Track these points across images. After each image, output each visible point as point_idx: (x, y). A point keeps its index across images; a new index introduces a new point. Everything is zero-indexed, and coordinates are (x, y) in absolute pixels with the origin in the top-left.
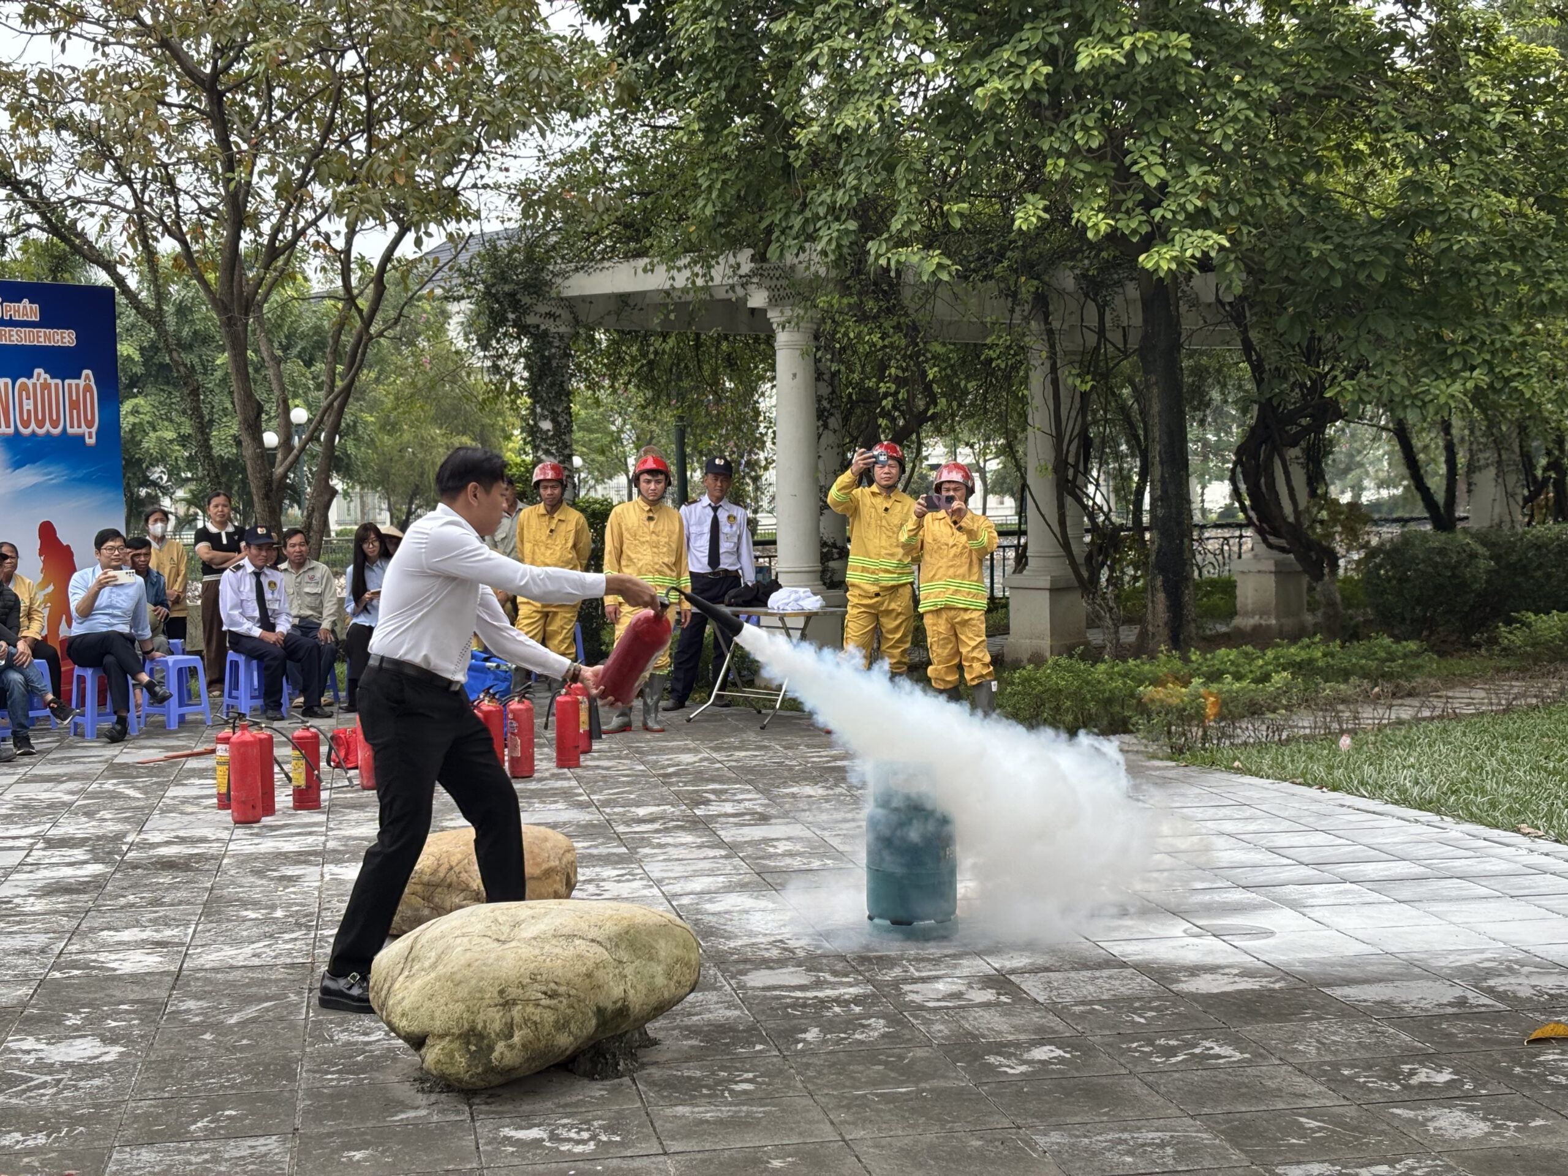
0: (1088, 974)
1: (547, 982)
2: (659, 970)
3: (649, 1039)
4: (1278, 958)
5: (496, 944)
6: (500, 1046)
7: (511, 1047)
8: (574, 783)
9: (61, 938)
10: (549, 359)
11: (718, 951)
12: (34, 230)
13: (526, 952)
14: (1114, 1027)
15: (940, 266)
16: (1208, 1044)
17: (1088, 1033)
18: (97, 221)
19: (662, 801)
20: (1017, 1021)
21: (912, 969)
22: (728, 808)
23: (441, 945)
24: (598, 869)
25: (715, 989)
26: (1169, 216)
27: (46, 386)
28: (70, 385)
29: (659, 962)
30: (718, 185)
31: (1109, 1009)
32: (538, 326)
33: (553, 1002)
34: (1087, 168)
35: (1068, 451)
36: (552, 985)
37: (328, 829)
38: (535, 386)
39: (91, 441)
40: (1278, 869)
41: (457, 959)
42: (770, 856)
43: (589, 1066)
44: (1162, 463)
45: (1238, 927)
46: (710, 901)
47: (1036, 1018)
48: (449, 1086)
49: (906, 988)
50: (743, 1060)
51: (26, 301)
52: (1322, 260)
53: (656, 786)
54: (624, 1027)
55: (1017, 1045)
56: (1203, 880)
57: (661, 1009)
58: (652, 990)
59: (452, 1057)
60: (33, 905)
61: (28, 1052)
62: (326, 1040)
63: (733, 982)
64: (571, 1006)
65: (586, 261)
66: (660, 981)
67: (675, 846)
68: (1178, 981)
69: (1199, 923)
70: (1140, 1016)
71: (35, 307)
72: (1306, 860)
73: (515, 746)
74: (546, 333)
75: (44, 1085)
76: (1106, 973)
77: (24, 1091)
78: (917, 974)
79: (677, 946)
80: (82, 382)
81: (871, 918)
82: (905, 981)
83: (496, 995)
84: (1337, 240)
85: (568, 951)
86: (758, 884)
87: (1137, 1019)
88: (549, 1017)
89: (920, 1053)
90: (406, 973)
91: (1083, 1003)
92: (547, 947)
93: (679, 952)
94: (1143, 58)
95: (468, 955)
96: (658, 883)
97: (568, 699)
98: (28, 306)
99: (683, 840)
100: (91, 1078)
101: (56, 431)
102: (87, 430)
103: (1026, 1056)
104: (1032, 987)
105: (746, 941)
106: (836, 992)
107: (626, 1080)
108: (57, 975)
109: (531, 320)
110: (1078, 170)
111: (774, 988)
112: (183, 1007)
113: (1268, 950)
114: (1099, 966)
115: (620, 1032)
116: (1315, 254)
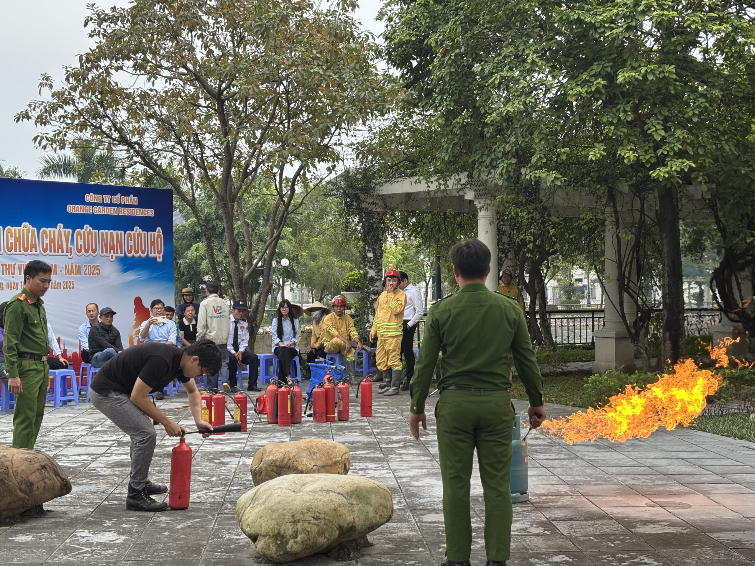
0: (592, 522)
1: (315, 512)
2: (371, 509)
3: (369, 543)
4: (687, 518)
5: (293, 493)
6: (291, 542)
7: (296, 542)
8: (367, 424)
9: (113, 487)
10: (372, 224)
11: (413, 504)
12: (138, 164)
13: (306, 497)
14: (599, 547)
15: (556, 178)
16: (642, 557)
17: (584, 550)
18: (167, 161)
20: (550, 543)
23: (268, 493)
24: (367, 464)
25: (407, 522)
26: (666, 153)
27: (139, 235)
28: (151, 235)
29: (371, 505)
31: (597, 539)
32: (367, 209)
33: (317, 522)
35: (625, 271)
36: (317, 514)
37: (248, 441)
38: (366, 236)
39: (160, 260)
40: (702, 476)
41: (275, 499)
43: (336, 554)
44: (669, 276)
45: (673, 503)
46: (416, 481)
47: (560, 542)
48: (269, 560)
50: (411, 555)
51: (132, 195)
52: (746, 176)
53: (405, 426)
54: (354, 536)
55: (547, 554)
56: (661, 480)
57: (372, 527)
58: (367, 518)
59: (269, 546)
60: (105, 471)
61: (83, 537)
62: (220, 537)
63: (416, 519)
64: (325, 524)
65: (390, 179)
66: (371, 514)
67: (407, 454)
68: (636, 527)
69: (655, 500)
70: (612, 543)
71: (136, 198)
72: (717, 472)
73: (340, 405)
74: (371, 211)
75: (86, 552)
76: (601, 522)
77: (77, 555)
79: (381, 498)
80: (156, 233)
83: (290, 517)
85: (325, 498)
87: (610, 544)
88: (315, 529)
90: (251, 505)
91: (585, 536)
92: (317, 496)
93: (382, 501)
94: (650, 77)
95: (280, 498)
96: (394, 471)
97: (366, 383)
98: (133, 198)
99: (411, 452)
100: (108, 550)
101: (144, 256)
102: (158, 255)
103: (550, 560)
104: (563, 528)
105: (429, 500)
107: (354, 562)
108: (107, 503)
109: (364, 205)
110: (621, 131)
111: (436, 522)
112: (159, 519)
113: (686, 514)
114: (599, 519)
115: (351, 539)
116: (743, 172)
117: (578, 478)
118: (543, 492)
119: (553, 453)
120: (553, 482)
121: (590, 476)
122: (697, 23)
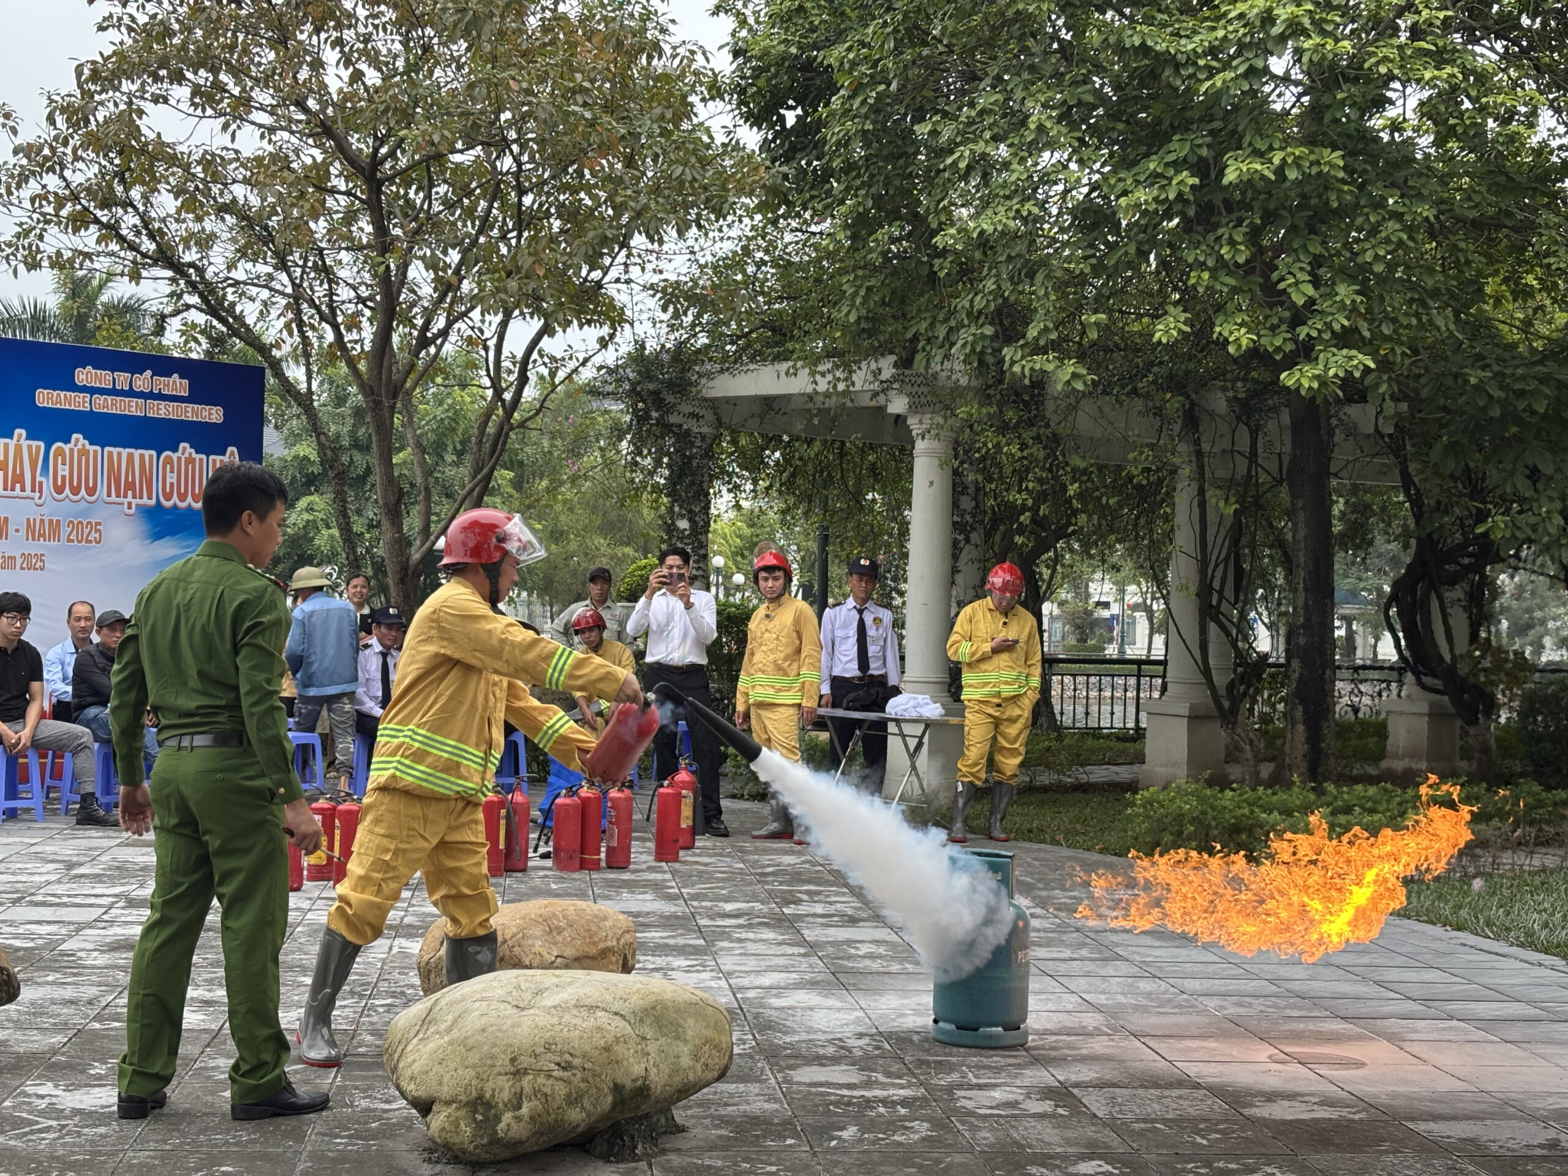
0: (1157, 1092)
1: (562, 1053)
2: (685, 1049)
3: (676, 1126)
4: (1363, 1089)
5: (515, 1011)
6: (507, 1117)
7: (518, 1119)
8: (668, 876)
9: (112, 992)
10: (691, 458)
11: (772, 1044)
12: (193, 310)
13: (543, 1020)
14: (1173, 1146)
15: (1075, 375)
16: (1269, 1169)
17: (1143, 1150)
18: (258, 306)
19: (754, 898)
20: (1069, 1134)
21: (970, 1075)
22: (819, 909)
23: (459, 1008)
24: (670, 959)
25: (760, 1081)
26: (1314, 334)
27: (190, 461)
29: (686, 1041)
30: (863, 292)
31: (1171, 1128)
32: (681, 426)
33: (566, 1074)
34: (1233, 282)
35: (1213, 577)
36: (567, 1057)
37: (410, 905)
38: (675, 484)
40: (1383, 1003)
41: (473, 1023)
42: (850, 957)
43: (605, 1147)
44: (1306, 590)
45: (1327, 1056)
46: (777, 996)
47: (1090, 1132)
48: (456, 1157)
49: (960, 1093)
50: (769, 1152)
51: (176, 375)
52: (1480, 388)
53: (751, 884)
54: (645, 1108)
55: (1065, 1157)
56: (1300, 1008)
57: (685, 1091)
58: (676, 1070)
59: (457, 1126)
60: (95, 959)
61: (42, 1097)
62: (347, 1106)
63: (779, 1076)
64: (585, 1080)
65: (730, 364)
66: (686, 1061)
67: (754, 941)
68: (1252, 1105)
69: (1287, 1049)
70: (1203, 1137)
71: (185, 382)
72: (1414, 995)
73: (612, 835)
74: (688, 433)
75: (48, 1129)
76: (1176, 1093)
77: (26, 1134)
78: (974, 1081)
79: (707, 1027)
81: (936, 1021)
82: (960, 1086)
83: (508, 1062)
84: (1496, 368)
85: (584, 1023)
86: (829, 983)
87: (1199, 1140)
88: (561, 1090)
89: (959, 1158)
90: (421, 1036)
91: (1144, 1121)
92: (567, 1017)
93: (708, 1033)
94: (1293, 174)
95: (484, 1019)
96: (728, 975)
97: (670, 791)
98: (178, 381)
99: (765, 937)
100: (97, 1126)
103: (1072, 1170)
104: (1096, 1103)
105: (804, 1036)
106: (885, 1093)
107: (643, 1165)
108: (97, 1026)
109: (674, 419)
111: (821, 1085)
112: (212, 1064)
113: (1355, 1081)
114: (1170, 1085)
115: (640, 1113)
116: (1473, 381)
117: (1121, 999)
118: (1049, 1026)
119: (1066, 946)
120: (1070, 1007)
121: (1148, 995)
122: (1392, 61)
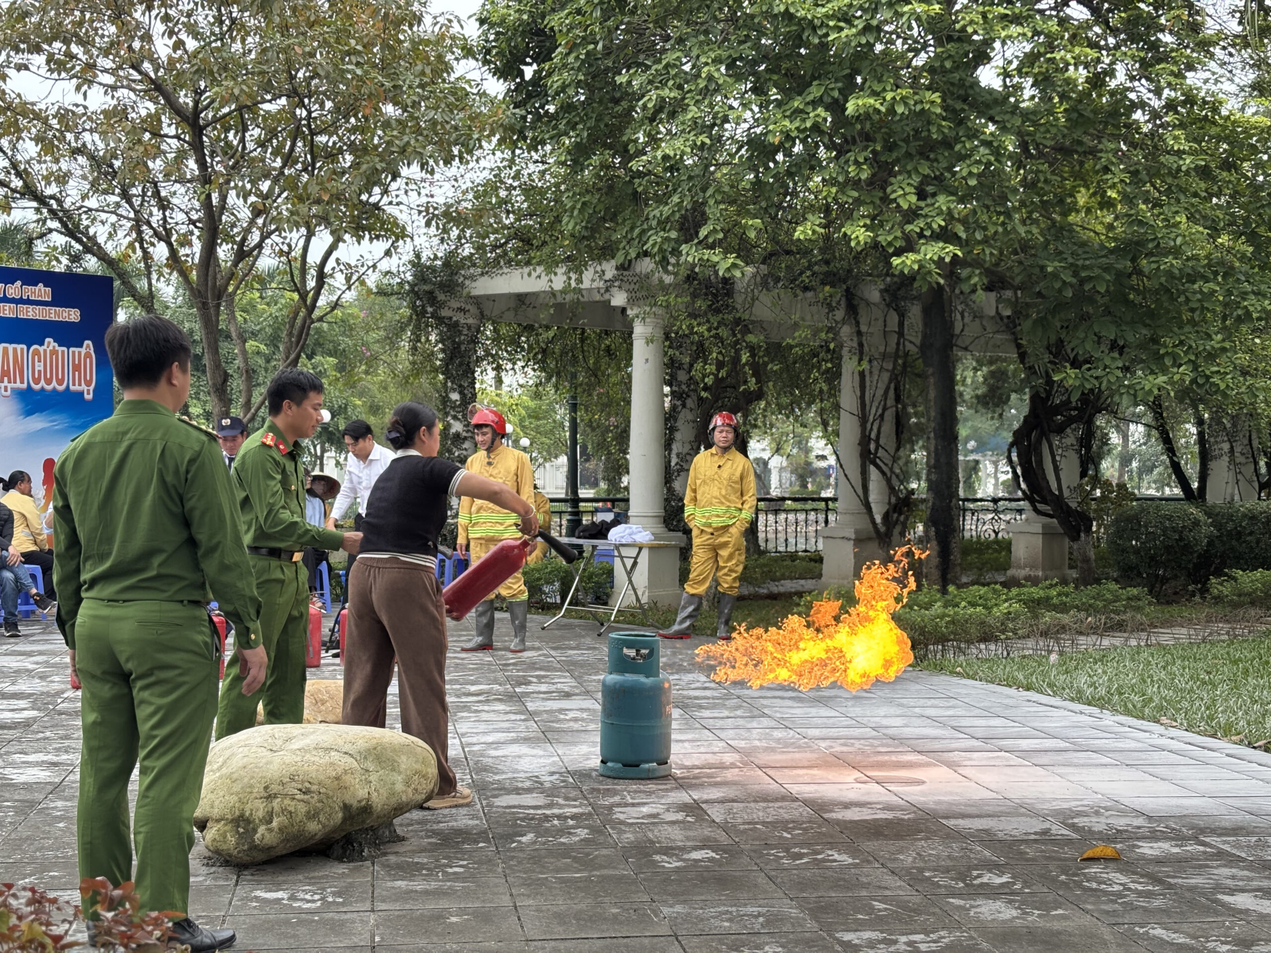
0: (764, 805)
1: (303, 782)
2: (399, 778)
3: (398, 836)
5: (269, 753)
6: (262, 830)
7: (270, 830)
10: (459, 344)
11: (484, 781)
12: (55, 233)
13: (289, 758)
14: (766, 839)
15: (734, 265)
16: (830, 852)
17: (742, 842)
18: (107, 228)
19: (495, 681)
20: (691, 833)
21: (628, 797)
22: (543, 688)
23: (227, 753)
27: (54, 352)
28: (74, 352)
29: (400, 773)
30: (579, 206)
31: (767, 827)
32: (451, 318)
33: (306, 797)
34: (855, 194)
35: (871, 429)
36: (307, 785)
38: (447, 365)
39: (89, 397)
40: (953, 741)
41: (236, 763)
42: (559, 721)
43: (341, 851)
44: (936, 438)
45: (899, 778)
46: (495, 749)
47: (707, 832)
48: (226, 861)
49: (616, 809)
50: (464, 852)
51: (41, 285)
52: (1055, 275)
53: (494, 672)
54: (369, 822)
55: (683, 849)
56: (888, 746)
57: (400, 809)
58: (393, 794)
59: (225, 837)
63: (484, 803)
64: (321, 801)
65: (491, 267)
66: (399, 787)
67: (487, 712)
68: (831, 811)
69: (869, 774)
70: (789, 833)
71: (49, 290)
72: (978, 736)
74: (457, 323)
76: (778, 804)
78: (631, 801)
79: (416, 762)
80: (83, 351)
81: (603, 762)
82: (619, 805)
83: (262, 790)
84: (1070, 260)
85: (321, 760)
86: (538, 739)
87: (785, 835)
88: (302, 808)
89: (604, 852)
91: (749, 823)
92: (308, 756)
93: (418, 767)
94: (900, 109)
95: (245, 760)
98: (43, 289)
99: (496, 708)
101: (61, 388)
102: (86, 388)
103: (686, 856)
104: (717, 813)
105: (510, 775)
106: (561, 811)
107: (368, 863)
109: (445, 313)
110: (848, 196)
111: (514, 807)
112: (52, 805)
113: (914, 794)
114: (776, 800)
115: (366, 826)
116: (1049, 269)
117: (757, 743)
118: (697, 763)
119: (727, 709)
120: (717, 750)
121: (778, 740)
122: (977, 23)
